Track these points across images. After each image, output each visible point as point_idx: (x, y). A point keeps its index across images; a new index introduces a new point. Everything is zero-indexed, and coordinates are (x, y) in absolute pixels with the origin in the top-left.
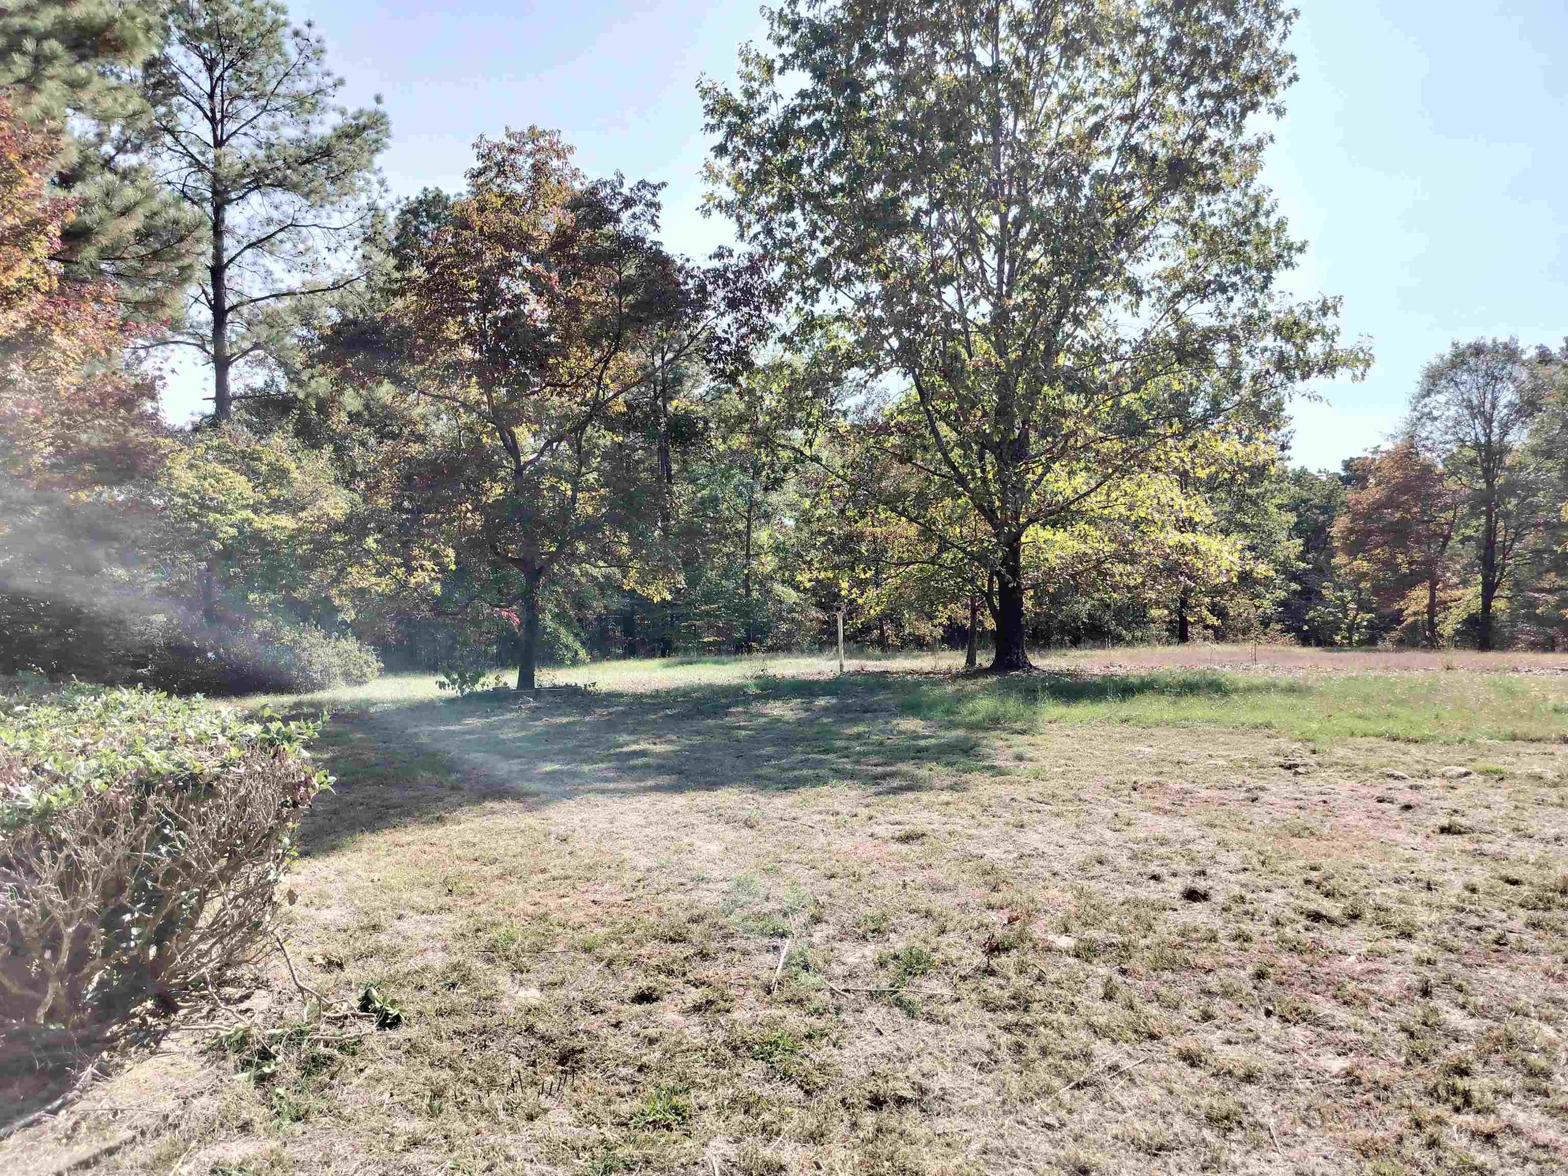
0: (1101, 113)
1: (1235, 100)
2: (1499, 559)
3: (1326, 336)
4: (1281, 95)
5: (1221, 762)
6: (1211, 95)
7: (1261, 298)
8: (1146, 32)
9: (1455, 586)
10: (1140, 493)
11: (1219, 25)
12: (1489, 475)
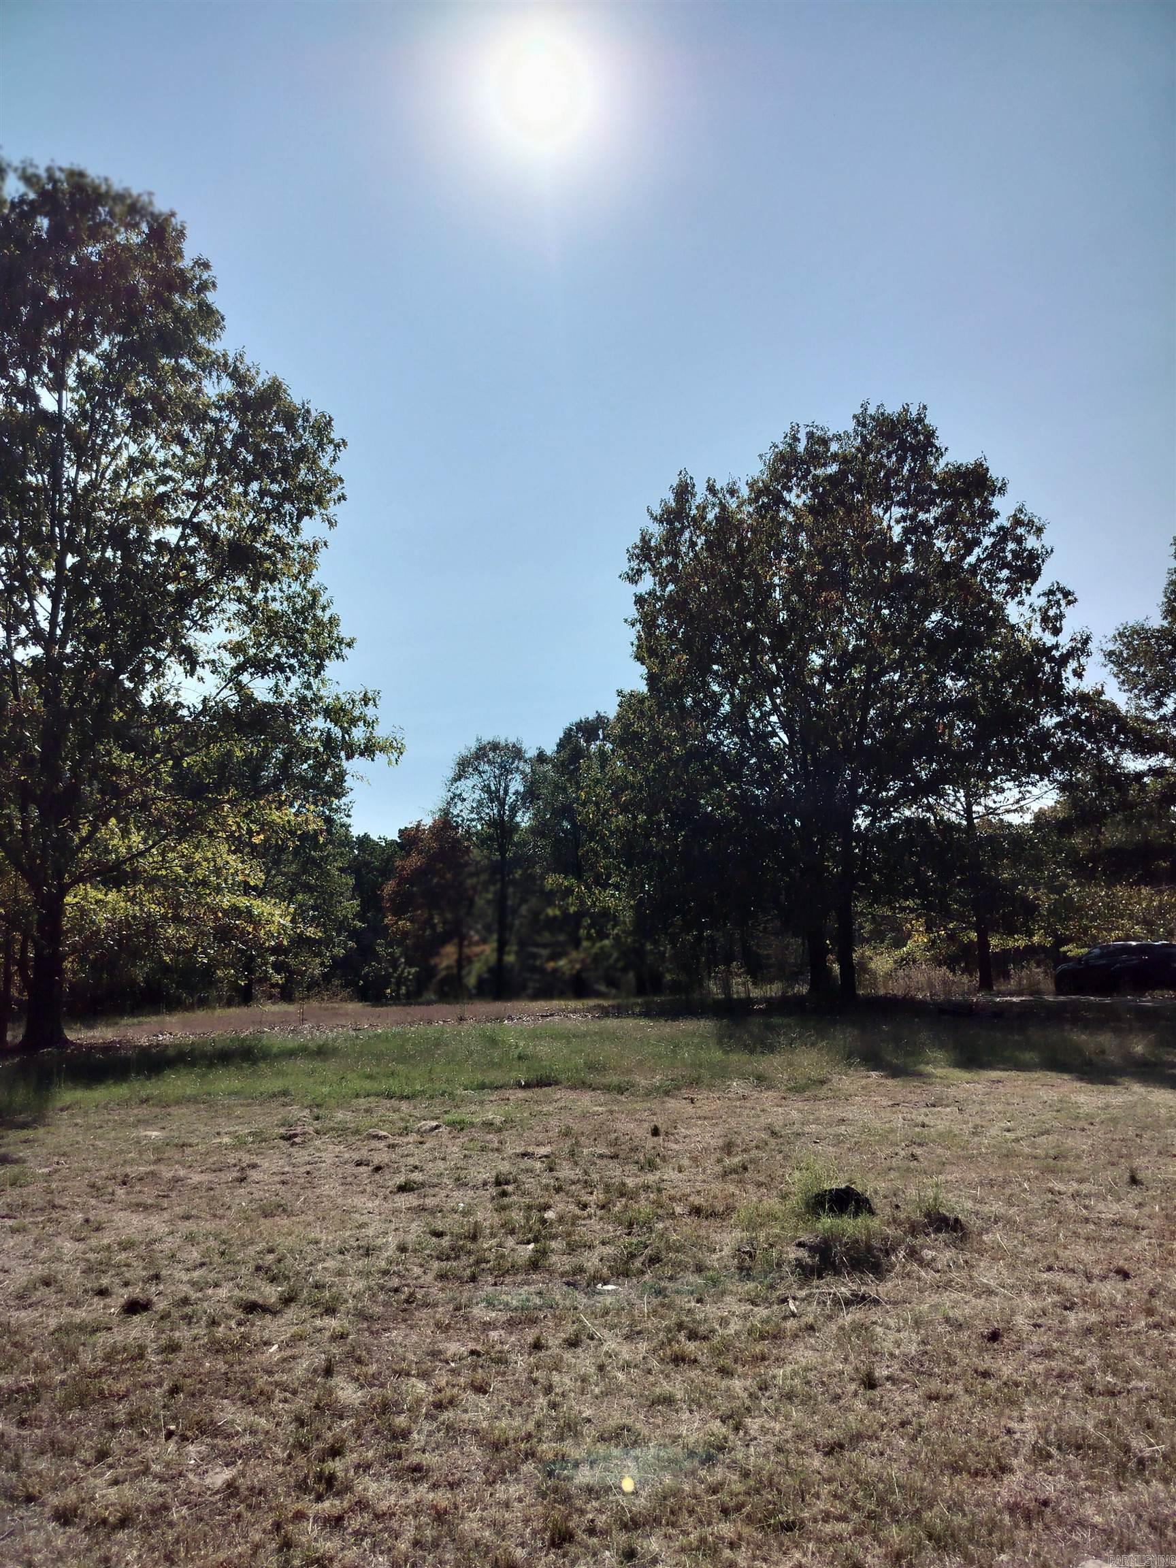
0: (171, 484)
1: (293, 503)
2: (509, 918)
3: (368, 724)
4: (332, 509)
5: (226, 1140)
6: (273, 495)
7: (315, 683)
8: (215, 422)
9: (477, 944)
10: (197, 856)
11: (279, 434)
12: (502, 850)
